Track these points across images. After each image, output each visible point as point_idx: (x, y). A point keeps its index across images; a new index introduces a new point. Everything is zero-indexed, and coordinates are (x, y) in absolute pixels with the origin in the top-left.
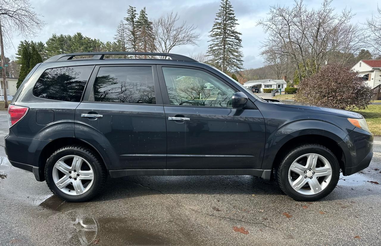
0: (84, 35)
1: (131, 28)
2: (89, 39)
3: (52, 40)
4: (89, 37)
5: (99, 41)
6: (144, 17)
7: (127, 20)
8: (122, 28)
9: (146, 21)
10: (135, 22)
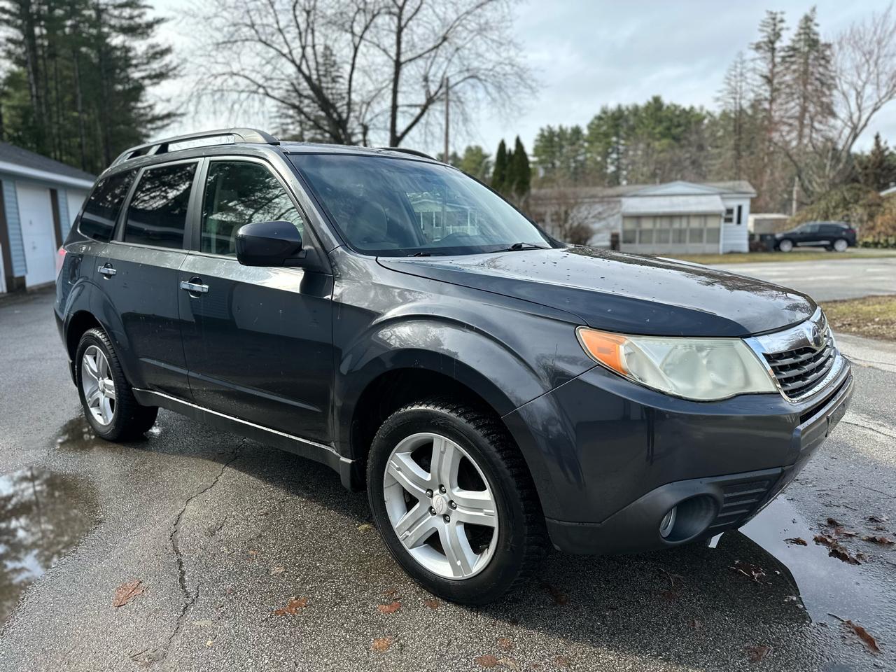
0: (667, 100)
1: (764, 67)
2: (676, 107)
3: (599, 118)
4: (677, 102)
5: (702, 108)
6: (808, 34)
7: (758, 47)
8: (738, 70)
9: (813, 43)
10: (780, 51)
